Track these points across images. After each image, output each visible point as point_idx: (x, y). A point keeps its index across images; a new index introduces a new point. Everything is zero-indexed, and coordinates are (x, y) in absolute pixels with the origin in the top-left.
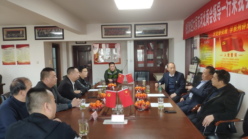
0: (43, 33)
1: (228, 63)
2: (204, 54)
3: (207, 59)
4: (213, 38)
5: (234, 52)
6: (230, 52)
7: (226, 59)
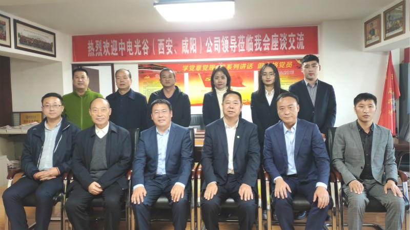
4: (183, 72)
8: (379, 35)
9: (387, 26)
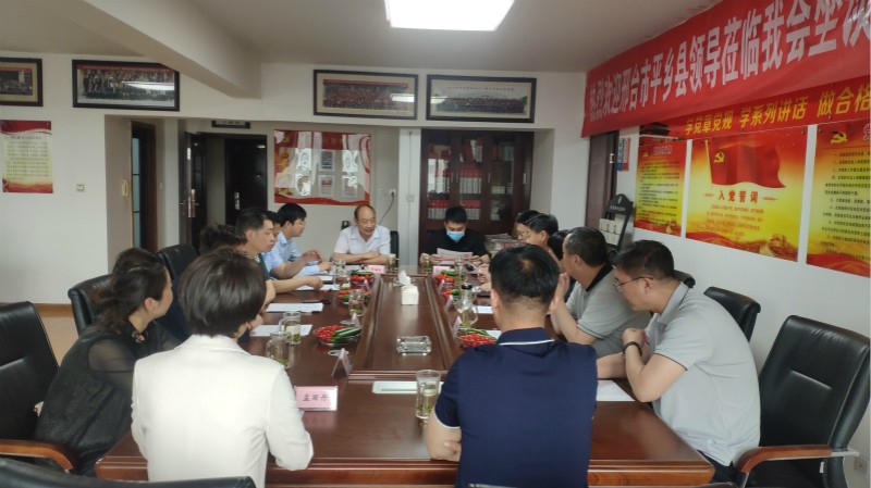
0: (106, 85)
1: (729, 219)
2: (652, 188)
3: (661, 203)
4: (684, 138)
5: (749, 187)
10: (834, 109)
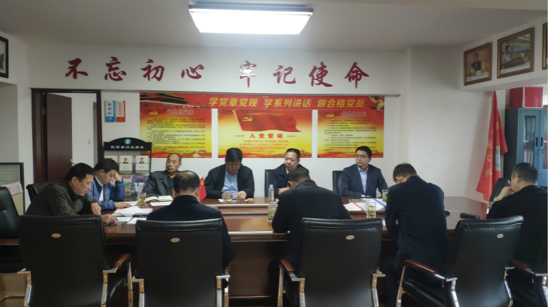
1: (261, 146)
4: (209, 108)
5: (276, 132)
6: (266, 133)
7: (256, 141)
8: (489, 70)
9: (503, 59)
10: (326, 105)
